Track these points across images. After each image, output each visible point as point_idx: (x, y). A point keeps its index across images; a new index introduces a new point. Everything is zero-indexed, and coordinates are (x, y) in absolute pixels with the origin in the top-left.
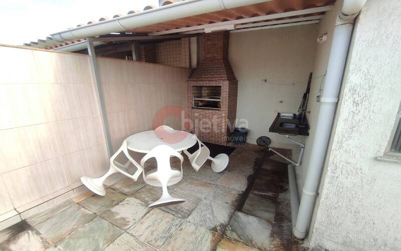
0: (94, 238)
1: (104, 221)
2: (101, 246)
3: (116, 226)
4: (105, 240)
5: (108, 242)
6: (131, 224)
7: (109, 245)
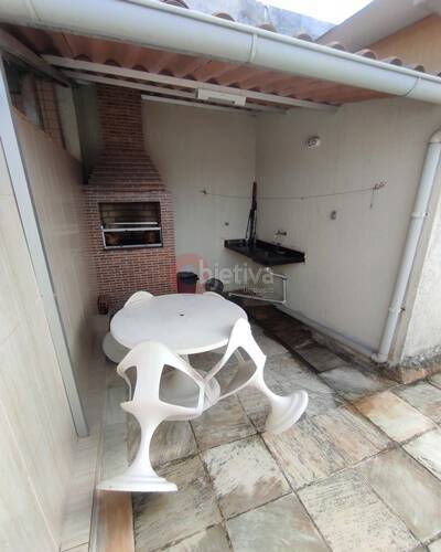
0: (286, 546)
1: (247, 516)
2: (313, 539)
3: (273, 500)
4: (300, 529)
5: (308, 526)
6: (280, 477)
7: (315, 526)
